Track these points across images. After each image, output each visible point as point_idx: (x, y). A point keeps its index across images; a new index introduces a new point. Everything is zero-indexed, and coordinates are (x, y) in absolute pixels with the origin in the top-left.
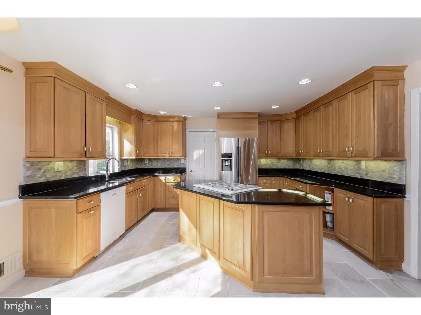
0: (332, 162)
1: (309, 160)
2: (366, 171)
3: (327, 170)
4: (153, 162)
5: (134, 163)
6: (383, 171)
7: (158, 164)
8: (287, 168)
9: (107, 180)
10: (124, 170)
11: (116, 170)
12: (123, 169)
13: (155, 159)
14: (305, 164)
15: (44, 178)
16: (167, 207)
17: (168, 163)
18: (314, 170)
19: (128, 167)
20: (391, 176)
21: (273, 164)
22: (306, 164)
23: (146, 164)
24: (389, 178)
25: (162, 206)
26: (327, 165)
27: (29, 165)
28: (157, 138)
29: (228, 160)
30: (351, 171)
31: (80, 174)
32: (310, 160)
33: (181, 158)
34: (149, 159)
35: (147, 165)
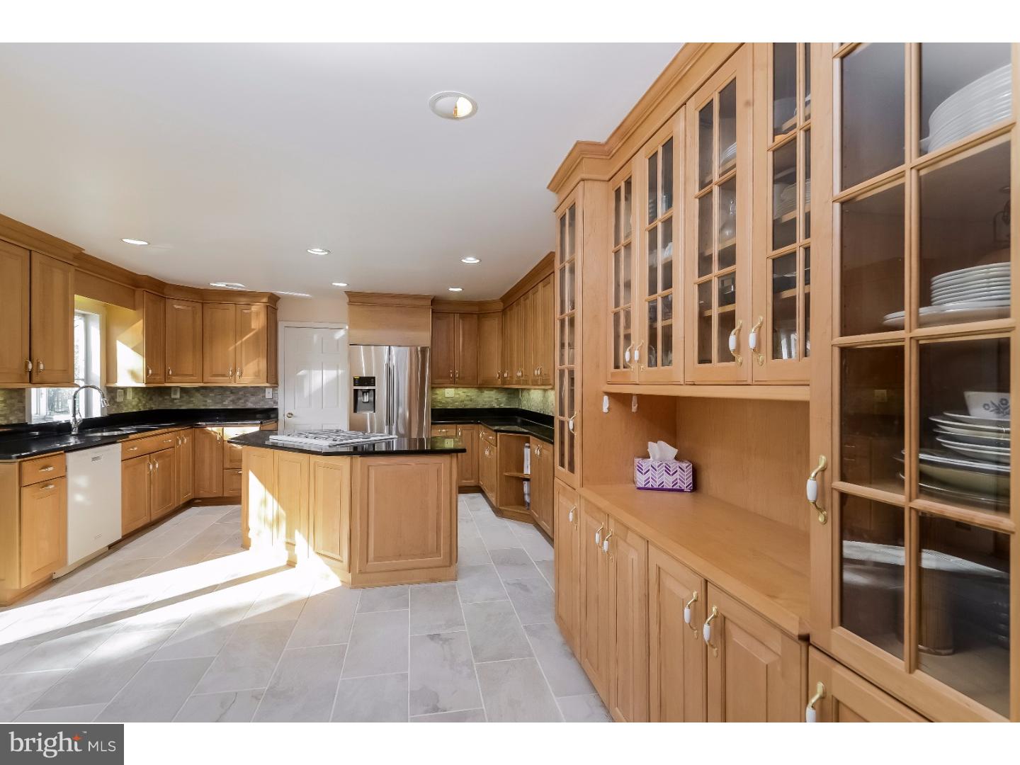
4: (192, 397)
5: (141, 398)
7: (206, 401)
8: (496, 406)
9: (73, 433)
10: (116, 412)
11: (96, 413)
12: (114, 411)
13: (197, 389)
16: (225, 495)
17: (232, 397)
19: (126, 406)
21: (468, 398)
23: (175, 401)
25: (215, 492)
28: (203, 341)
29: (369, 390)
31: (12, 418)
33: (266, 387)
34: (183, 390)
35: (178, 403)
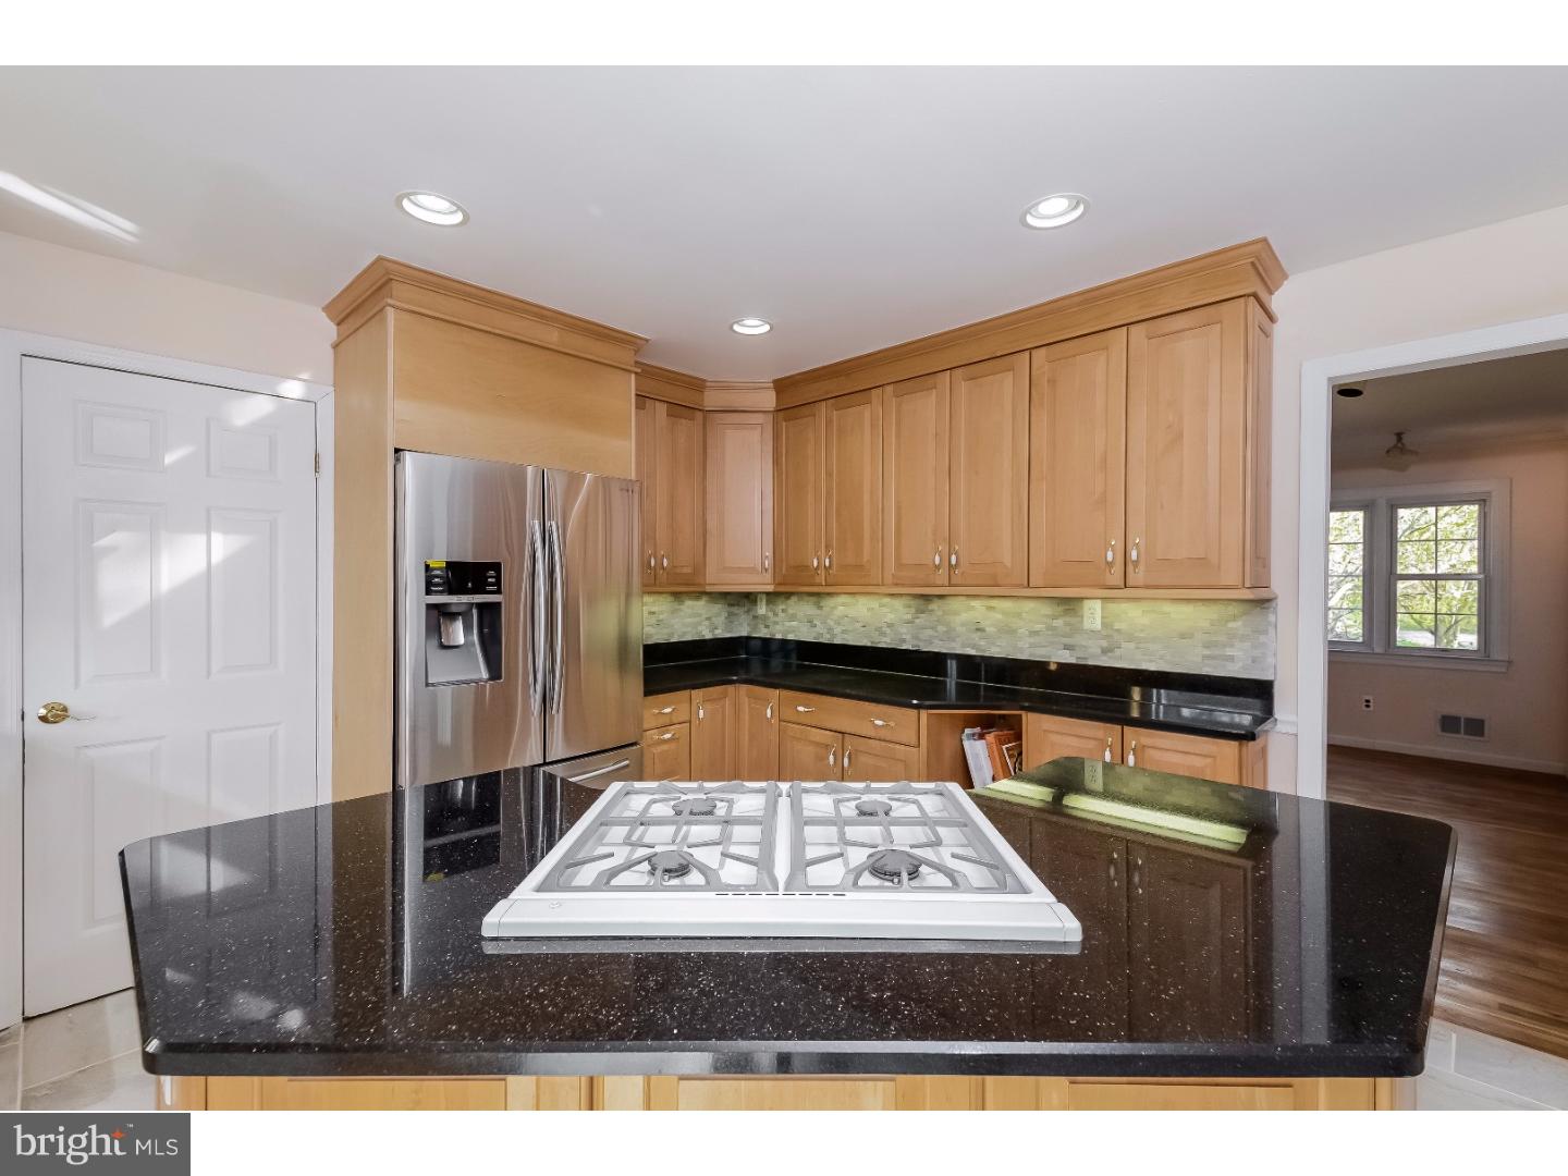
0: (934, 606)
1: (806, 598)
2: (1107, 637)
3: (908, 637)
6: (1183, 636)
14: (781, 615)
18: (837, 641)
20: (1217, 652)
22: (793, 618)
24: (1206, 661)
26: (909, 617)
30: (1032, 640)
32: (813, 599)
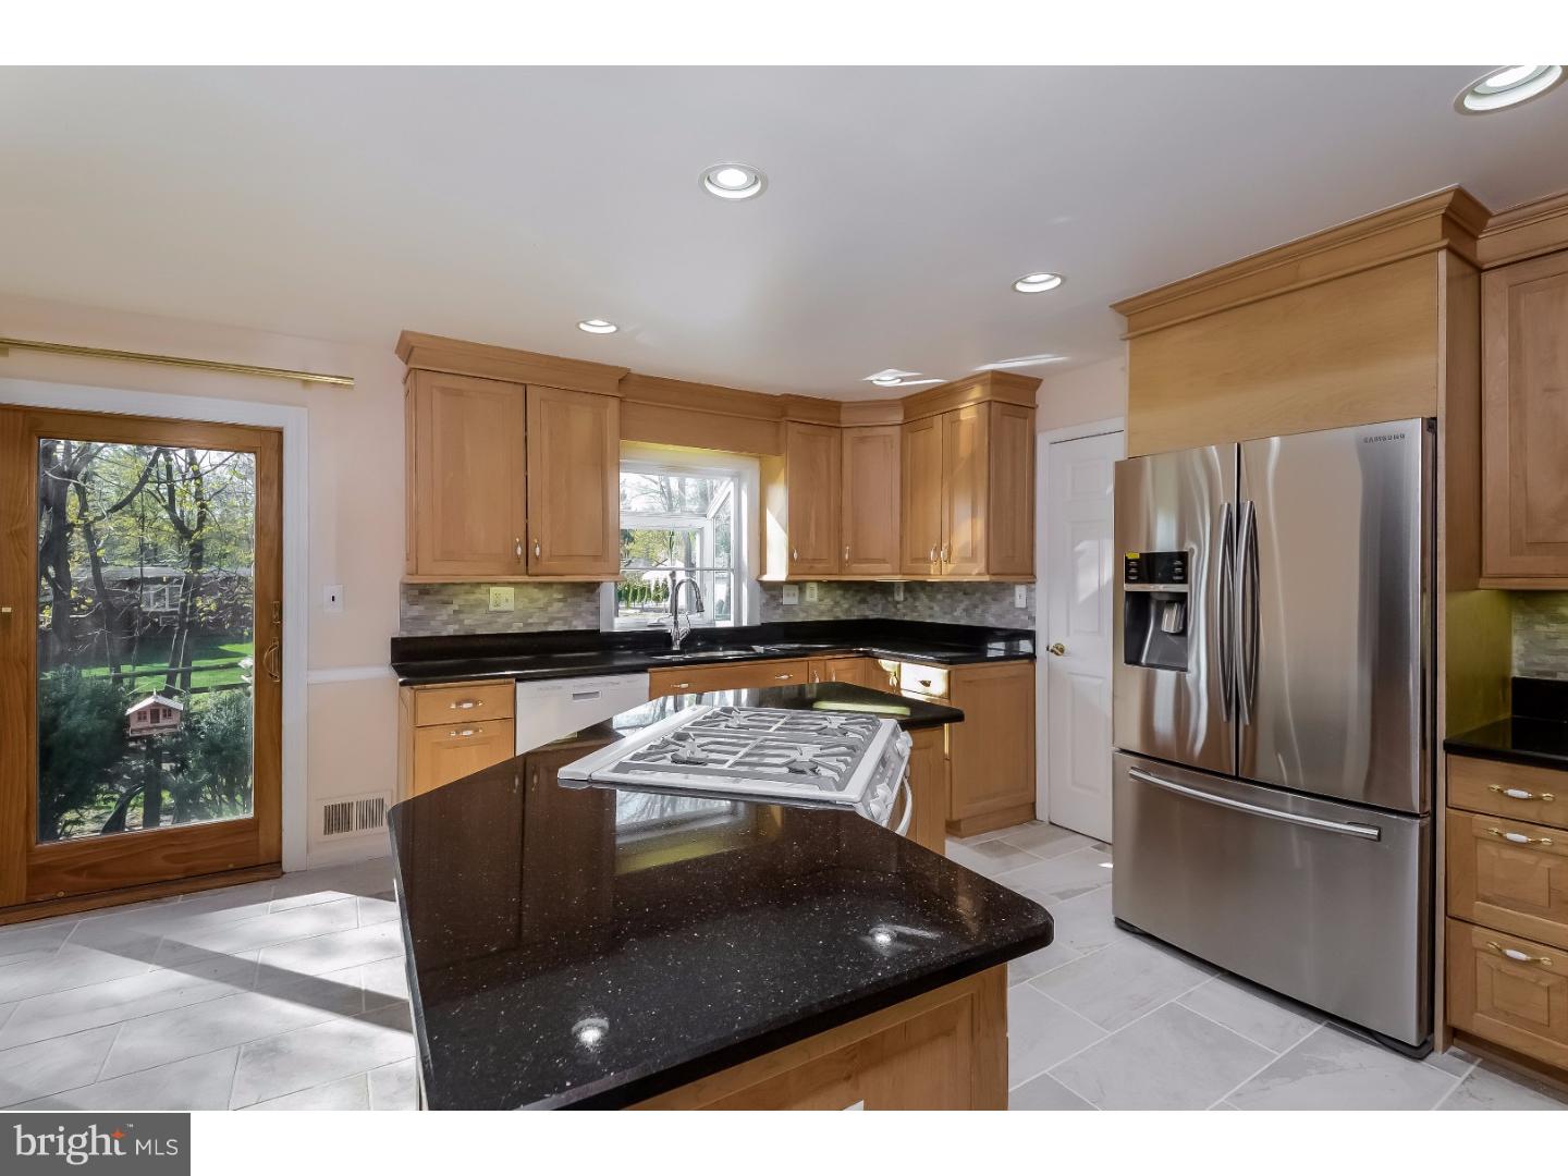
9: (675, 648)
10: (780, 621)
15: (457, 627)
19: (804, 611)
27: (416, 592)
31: (574, 623)
